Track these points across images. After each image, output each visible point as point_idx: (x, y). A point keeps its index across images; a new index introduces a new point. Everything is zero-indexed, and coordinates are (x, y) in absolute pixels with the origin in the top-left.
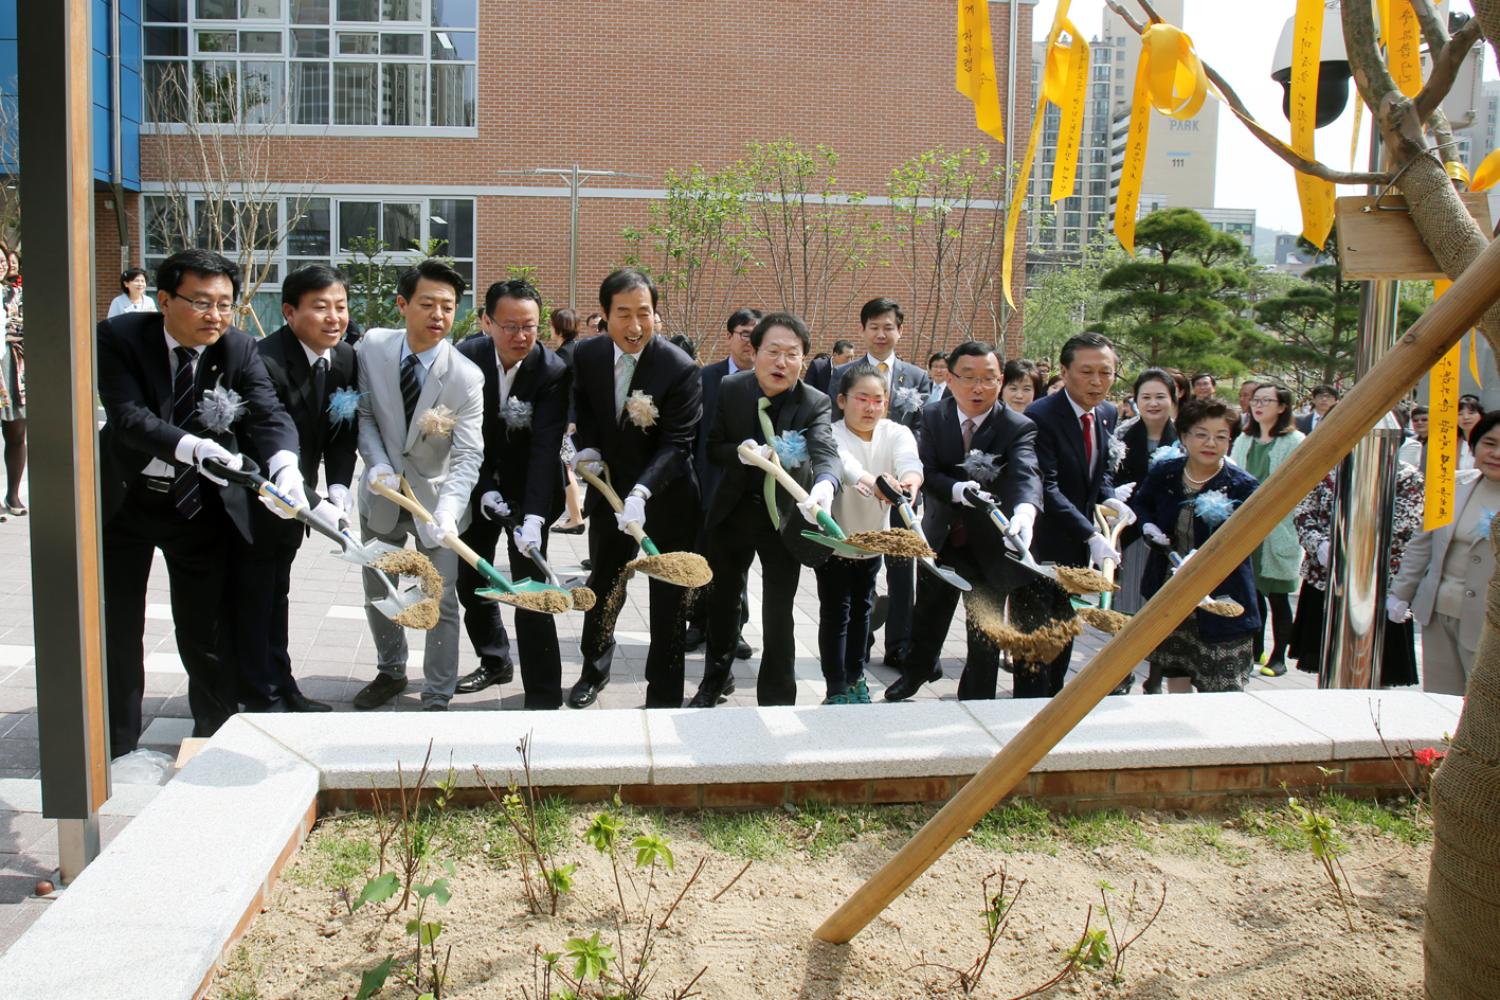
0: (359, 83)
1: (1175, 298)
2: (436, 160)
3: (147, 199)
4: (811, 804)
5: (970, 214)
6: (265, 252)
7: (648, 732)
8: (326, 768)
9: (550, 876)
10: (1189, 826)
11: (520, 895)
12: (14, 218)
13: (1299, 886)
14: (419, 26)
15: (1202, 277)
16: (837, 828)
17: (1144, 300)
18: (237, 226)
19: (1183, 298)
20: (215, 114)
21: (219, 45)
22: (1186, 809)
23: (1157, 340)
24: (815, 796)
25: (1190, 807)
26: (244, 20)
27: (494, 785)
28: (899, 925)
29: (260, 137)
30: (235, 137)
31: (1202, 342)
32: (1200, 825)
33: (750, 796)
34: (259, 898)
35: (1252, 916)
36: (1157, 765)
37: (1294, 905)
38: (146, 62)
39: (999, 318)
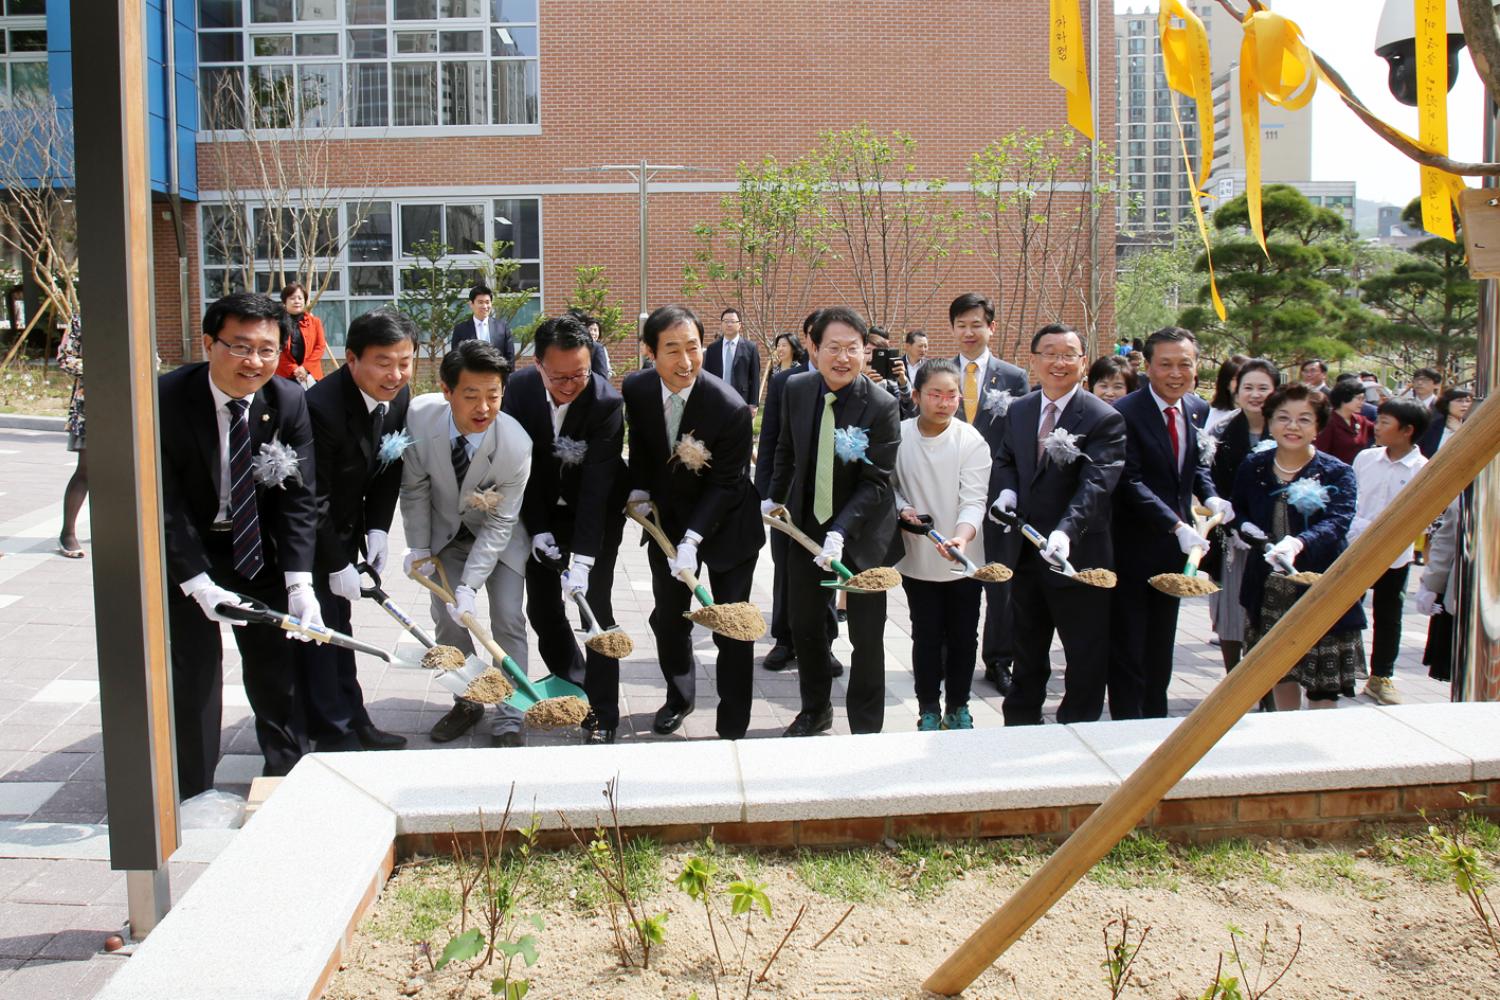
0: (418, 81)
1: (1274, 279)
2: (499, 159)
3: (205, 209)
4: (913, 839)
5: (1056, 197)
6: (326, 259)
7: (739, 765)
8: (403, 812)
9: (642, 927)
10: (1319, 856)
11: (609, 946)
12: (71, 232)
13: (1444, 922)
14: (477, 22)
15: (1303, 256)
16: (942, 865)
17: (1242, 282)
18: (296, 235)
19: (1283, 278)
20: (272, 118)
21: (275, 49)
22: (1315, 837)
23: (1257, 324)
24: (917, 831)
25: (1319, 835)
26: (300, 23)
27: (577, 826)
28: (1013, 973)
29: (317, 142)
30: (293, 142)
31: (1305, 324)
32: (1332, 854)
33: (849, 832)
34: (337, 955)
35: (1394, 957)
36: (1282, 790)
37: (1440, 944)
38: (202, 69)
39: (1089, 305)
